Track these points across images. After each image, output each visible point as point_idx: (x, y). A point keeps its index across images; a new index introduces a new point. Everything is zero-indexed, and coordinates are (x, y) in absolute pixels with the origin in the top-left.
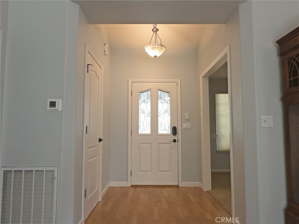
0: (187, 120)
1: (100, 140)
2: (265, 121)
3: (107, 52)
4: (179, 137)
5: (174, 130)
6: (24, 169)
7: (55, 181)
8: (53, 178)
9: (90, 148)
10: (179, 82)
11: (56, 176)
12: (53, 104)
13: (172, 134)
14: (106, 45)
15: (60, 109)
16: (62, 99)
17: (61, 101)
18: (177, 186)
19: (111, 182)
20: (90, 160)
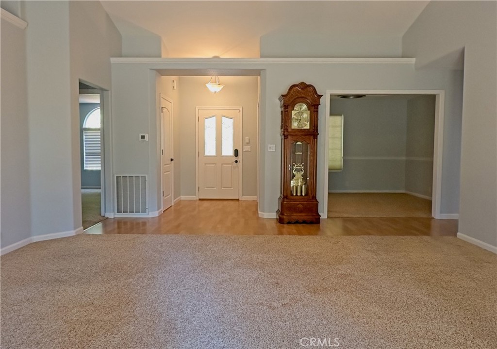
0: (247, 143)
1: (172, 160)
2: (270, 148)
3: (175, 88)
4: (240, 158)
5: (236, 153)
6: (128, 175)
7: (147, 182)
8: (145, 180)
9: (165, 165)
10: (241, 109)
11: (147, 179)
12: (143, 137)
13: (234, 156)
14: (175, 81)
15: (147, 140)
16: (148, 133)
17: (147, 135)
18: (238, 200)
19: (182, 196)
20: (165, 173)
